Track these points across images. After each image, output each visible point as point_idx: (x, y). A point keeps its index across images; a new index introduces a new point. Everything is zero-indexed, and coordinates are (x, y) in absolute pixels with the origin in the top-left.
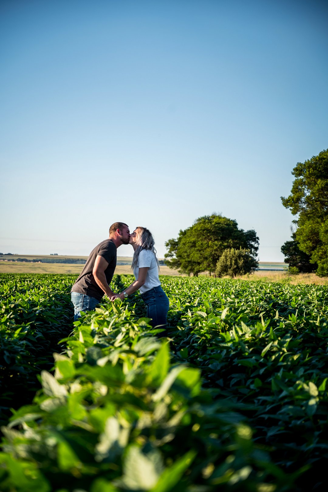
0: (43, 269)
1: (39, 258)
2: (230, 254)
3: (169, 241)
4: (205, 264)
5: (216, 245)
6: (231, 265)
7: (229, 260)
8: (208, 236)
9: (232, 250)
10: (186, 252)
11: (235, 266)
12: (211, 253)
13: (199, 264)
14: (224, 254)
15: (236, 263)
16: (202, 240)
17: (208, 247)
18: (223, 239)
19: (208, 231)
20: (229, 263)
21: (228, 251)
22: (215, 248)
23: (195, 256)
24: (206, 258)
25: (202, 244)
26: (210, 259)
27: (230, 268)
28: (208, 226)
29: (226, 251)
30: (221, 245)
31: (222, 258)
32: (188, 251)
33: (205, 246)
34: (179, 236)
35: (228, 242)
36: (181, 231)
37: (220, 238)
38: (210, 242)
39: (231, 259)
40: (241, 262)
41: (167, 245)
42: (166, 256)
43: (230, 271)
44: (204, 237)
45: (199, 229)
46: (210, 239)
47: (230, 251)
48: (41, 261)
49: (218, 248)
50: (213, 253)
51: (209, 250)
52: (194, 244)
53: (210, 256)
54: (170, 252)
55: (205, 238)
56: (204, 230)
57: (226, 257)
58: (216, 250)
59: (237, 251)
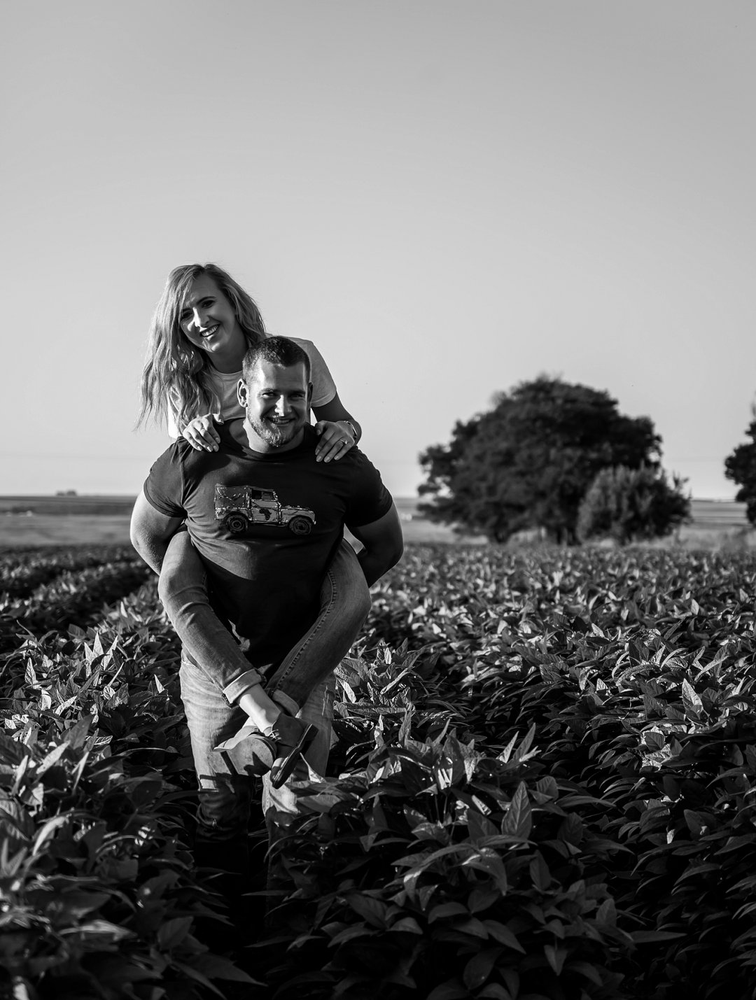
0: (44, 532)
1: (27, 504)
2: (615, 481)
3: (430, 450)
4: (540, 508)
5: (570, 459)
6: (619, 510)
7: (613, 498)
8: (547, 436)
9: (621, 471)
10: (483, 479)
11: (631, 515)
12: (555, 480)
13: (520, 509)
14: (597, 481)
15: (633, 505)
16: (529, 447)
17: (548, 462)
18: (586, 443)
19: (547, 421)
20: (612, 506)
21: (608, 475)
22: (567, 465)
23: (514, 489)
24: (542, 495)
25: (530, 457)
26: (554, 496)
27: (617, 518)
28: (546, 408)
29: (602, 473)
30: (582, 459)
31: (594, 492)
32: (491, 476)
33: (540, 462)
34: (453, 439)
35: (599, 450)
36: (459, 424)
37: (578, 439)
38: (553, 453)
39: (619, 497)
40: (645, 503)
41: (424, 461)
42: (422, 490)
43: (617, 528)
44: (535, 438)
45: (523, 416)
46: (553, 444)
47: (615, 474)
48: (32, 509)
49: (576, 466)
50: (561, 479)
51: (550, 471)
52: (508, 458)
53: (552, 488)
54: (431, 479)
55: (538, 442)
56: (535, 420)
57: (604, 489)
58: (570, 472)
59: (633, 475)
